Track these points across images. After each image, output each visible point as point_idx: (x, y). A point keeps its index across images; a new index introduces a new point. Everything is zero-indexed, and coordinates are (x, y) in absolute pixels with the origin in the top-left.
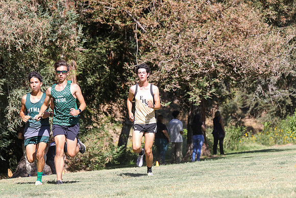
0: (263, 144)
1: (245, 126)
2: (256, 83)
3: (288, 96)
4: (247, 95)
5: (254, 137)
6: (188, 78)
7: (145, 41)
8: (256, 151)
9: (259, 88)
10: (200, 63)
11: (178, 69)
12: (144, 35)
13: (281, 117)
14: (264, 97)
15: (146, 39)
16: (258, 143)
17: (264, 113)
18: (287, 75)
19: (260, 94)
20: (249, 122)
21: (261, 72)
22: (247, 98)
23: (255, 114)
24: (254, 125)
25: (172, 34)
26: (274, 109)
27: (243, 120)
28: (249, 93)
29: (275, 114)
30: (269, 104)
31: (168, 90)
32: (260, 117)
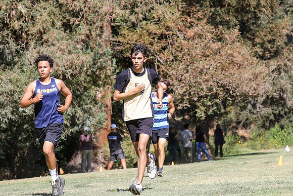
0: (252, 149)
1: (238, 136)
2: (247, 103)
3: (271, 113)
4: (240, 112)
5: (246, 144)
6: (196, 99)
7: (163, 71)
8: (247, 154)
9: (250, 106)
10: (205, 88)
11: (188, 92)
12: (162, 66)
13: (266, 128)
14: (253, 113)
15: (164, 69)
16: (249, 148)
17: (252, 126)
18: (271, 96)
19: (250, 111)
20: (241, 132)
21: (251, 94)
22: (240, 114)
23: (246, 126)
24: (246, 135)
25: (184, 66)
26: (260, 123)
27: (237, 131)
28: (242, 111)
29: (261, 126)
30: (257, 119)
31: (181, 108)
32: (250, 128)
